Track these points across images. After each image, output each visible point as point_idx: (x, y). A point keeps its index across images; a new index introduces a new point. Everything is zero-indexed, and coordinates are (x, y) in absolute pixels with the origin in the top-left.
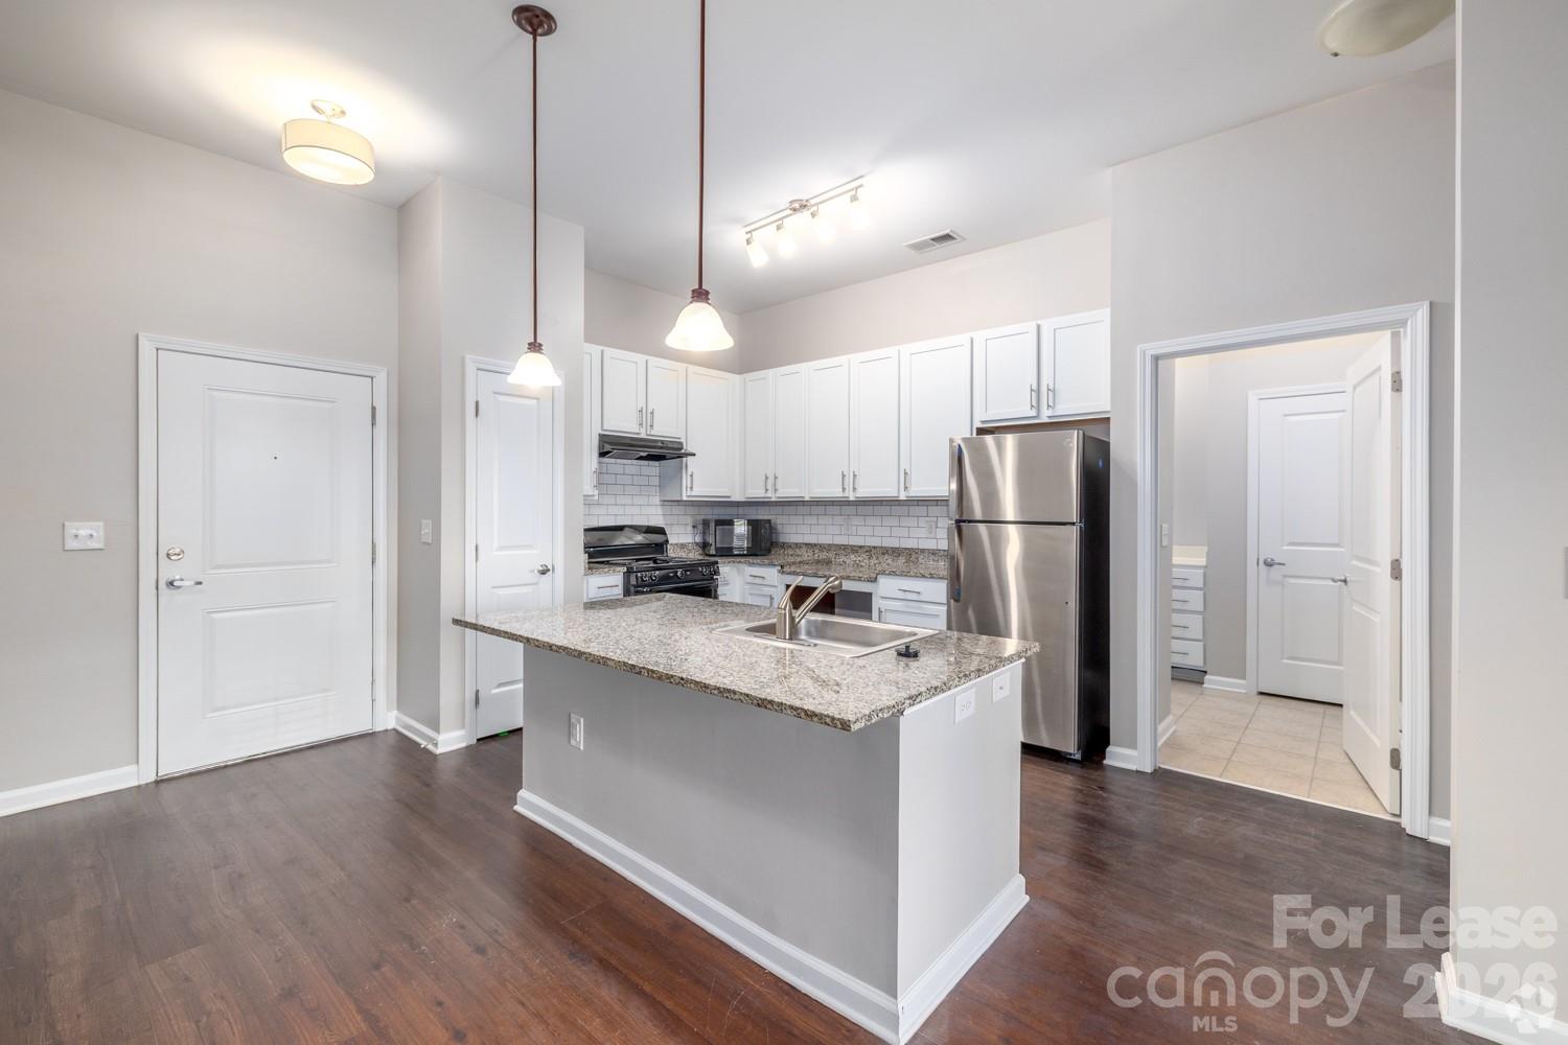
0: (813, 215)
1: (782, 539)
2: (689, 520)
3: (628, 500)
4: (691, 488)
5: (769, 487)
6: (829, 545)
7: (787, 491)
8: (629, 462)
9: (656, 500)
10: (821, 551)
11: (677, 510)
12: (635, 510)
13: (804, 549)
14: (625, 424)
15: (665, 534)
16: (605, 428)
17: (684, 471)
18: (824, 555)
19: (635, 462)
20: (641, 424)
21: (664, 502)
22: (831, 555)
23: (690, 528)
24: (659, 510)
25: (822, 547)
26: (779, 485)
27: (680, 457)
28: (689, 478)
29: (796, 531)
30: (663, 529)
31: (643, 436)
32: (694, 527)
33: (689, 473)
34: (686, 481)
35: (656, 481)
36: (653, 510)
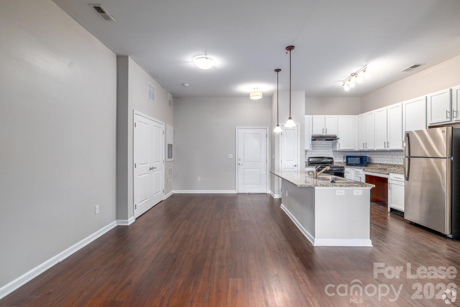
0: (356, 77)
1: (373, 162)
2: (342, 156)
3: (323, 151)
4: (339, 147)
5: (365, 147)
6: (386, 164)
7: (370, 148)
8: (323, 141)
9: (331, 150)
10: (384, 166)
11: (337, 153)
12: (325, 153)
13: (379, 165)
14: (319, 132)
15: (333, 159)
16: (313, 134)
17: (337, 143)
18: (384, 167)
19: (324, 141)
20: (323, 132)
21: (333, 151)
22: (387, 167)
23: (342, 158)
24: (332, 153)
25: (384, 165)
26: (367, 146)
27: (336, 139)
28: (339, 145)
29: (376, 159)
30: (332, 158)
31: (324, 135)
32: (344, 158)
33: (339, 144)
34: (338, 145)
35: (331, 146)
36: (330, 153)
